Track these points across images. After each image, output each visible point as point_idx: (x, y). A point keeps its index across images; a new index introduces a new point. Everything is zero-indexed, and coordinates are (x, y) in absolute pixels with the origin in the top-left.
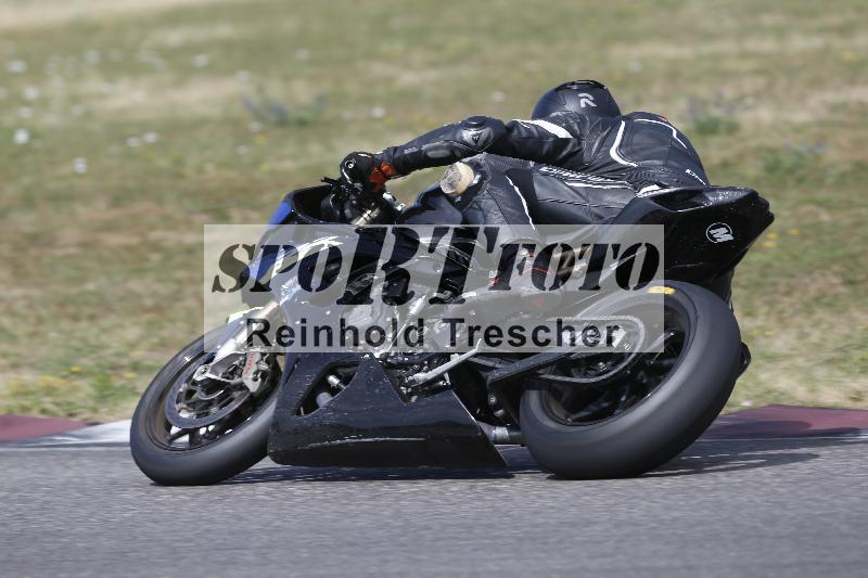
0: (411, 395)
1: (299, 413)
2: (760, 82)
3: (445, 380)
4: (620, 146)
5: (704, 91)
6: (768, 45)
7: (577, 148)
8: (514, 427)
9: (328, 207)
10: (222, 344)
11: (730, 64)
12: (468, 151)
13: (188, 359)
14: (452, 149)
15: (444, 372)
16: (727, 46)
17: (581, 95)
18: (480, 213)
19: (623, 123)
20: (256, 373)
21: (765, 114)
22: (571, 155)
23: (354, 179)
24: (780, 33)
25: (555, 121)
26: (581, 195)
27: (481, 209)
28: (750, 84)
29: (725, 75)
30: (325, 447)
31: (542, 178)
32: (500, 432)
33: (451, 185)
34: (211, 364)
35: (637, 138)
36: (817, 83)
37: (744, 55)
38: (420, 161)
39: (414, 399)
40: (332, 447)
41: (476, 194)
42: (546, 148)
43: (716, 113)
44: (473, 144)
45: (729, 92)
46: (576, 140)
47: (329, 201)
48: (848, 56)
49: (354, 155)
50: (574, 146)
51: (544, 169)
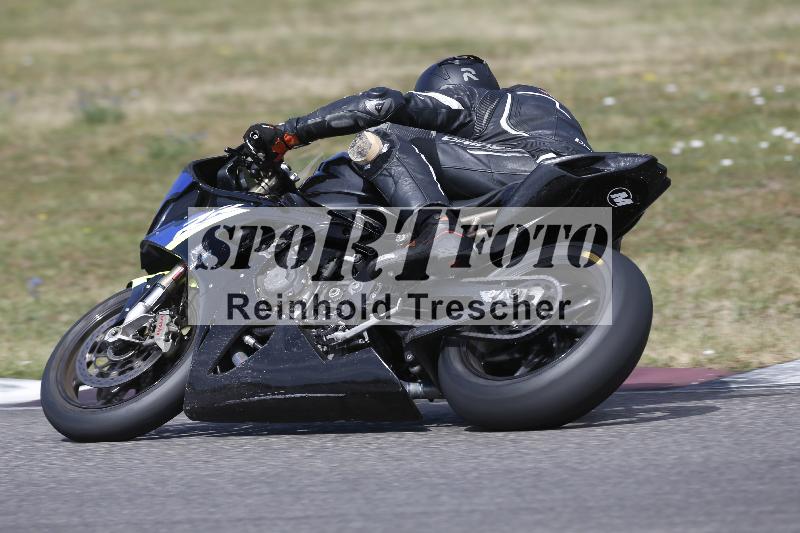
0: (327, 353)
1: (215, 372)
2: (143, 76)
3: (364, 339)
4: (510, 117)
5: (91, 84)
6: (150, 41)
7: (468, 119)
8: (426, 382)
9: (225, 177)
10: (131, 308)
11: (115, 59)
12: (372, 121)
13: (98, 318)
14: (356, 119)
15: (363, 331)
16: (111, 42)
17: (463, 70)
18: (390, 180)
19: (510, 96)
20: (167, 334)
21: (149, 105)
22: (463, 125)
23: (258, 149)
24: (162, 29)
25: (447, 93)
26: (484, 163)
27: (391, 175)
28: (136, 77)
29: (111, 69)
30: (244, 403)
31: (445, 146)
32: (414, 388)
33: (360, 153)
34: (122, 326)
35: (524, 110)
36: (197, 76)
37: (129, 51)
38: (325, 131)
39: (330, 357)
40: (250, 402)
41: (386, 161)
42: (440, 118)
43: (104, 103)
44: (376, 113)
45: (115, 84)
46: (466, 112)
47: (224, 172)
48: (225, 51)
49: (258, 127)
50: (465, 117)
51: (446, 138)
